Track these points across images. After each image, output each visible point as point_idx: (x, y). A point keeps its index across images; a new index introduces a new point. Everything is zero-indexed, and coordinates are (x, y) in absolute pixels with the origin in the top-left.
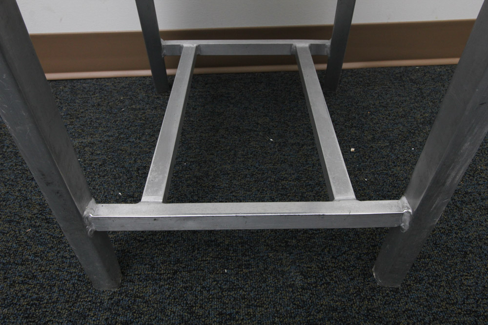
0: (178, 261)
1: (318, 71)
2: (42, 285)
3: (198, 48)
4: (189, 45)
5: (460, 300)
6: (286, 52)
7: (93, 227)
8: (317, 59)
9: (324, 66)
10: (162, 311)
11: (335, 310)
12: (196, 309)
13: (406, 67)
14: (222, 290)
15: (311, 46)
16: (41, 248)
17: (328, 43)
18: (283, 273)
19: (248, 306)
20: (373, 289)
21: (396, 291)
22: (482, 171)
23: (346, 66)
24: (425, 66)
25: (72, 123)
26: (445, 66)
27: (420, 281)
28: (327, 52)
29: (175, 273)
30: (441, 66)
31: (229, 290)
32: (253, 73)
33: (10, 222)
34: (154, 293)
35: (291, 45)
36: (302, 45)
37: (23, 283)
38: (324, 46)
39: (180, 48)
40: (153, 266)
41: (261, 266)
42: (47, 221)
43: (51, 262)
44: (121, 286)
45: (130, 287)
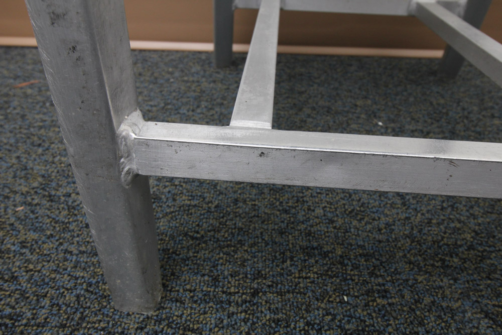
0: (258, 275)
2: (23, 294)
7: (132, 165)
16: (33, 235)
18: (452, 312)
29: (255, 293)
40: (216, 279)
41: (407, 295)
42: (51, 199)
43: (47, 258)
44: (160, 308)
45: (175, 310)
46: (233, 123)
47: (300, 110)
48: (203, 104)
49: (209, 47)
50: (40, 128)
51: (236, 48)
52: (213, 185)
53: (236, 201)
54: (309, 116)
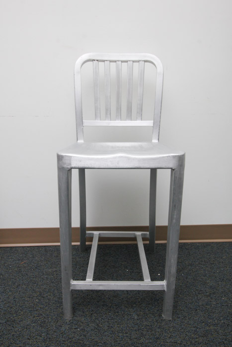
0: (93, 311)
1: (144, 244)
2: (45, 317)
3: (100, 234)
4: (96, 233)
5: (192, 323)
6: (133, 236)
7: (72, 288)
8: (144, 239)
9: (148, 242)
10: (88, 325)
11: (148, 326)
12: (100, 325)
13: (184, 243)
14: (109, 319)
15: (142, 234)
16: (42, 306)
17: (148, 233)
18: (130, 315)
19: (118, 324)
20: (162, 320)
21: (170, 321)
22: (208, 283)
23: (157, 242)
24: (193, 243)
25: (47, 263)
26: (201, 243)
27: (179, 318)
28: (148, 236)
29: (92, 314)
30: (199, 243)
31: (111, 319)
32: (120, 244)
33: (29, 297)
34: (85, 320)
35: (134, 234)
36: (138, 233)
37: (38, 316)
38: (147, 234)
39: (93, 234)
40: (84, 312)
41: (122, 312)
42: (43, 297)
43: (47, 310)
44: (73, 318)
45: (76, 318)
46: (87, 280)
47: (106, 267)
48: (78, 267)
49: (78, 243)
50: (33, 278)
51: (87, 243)
52: (82, 291)
53: (88, 295)
54: (108, 269)
